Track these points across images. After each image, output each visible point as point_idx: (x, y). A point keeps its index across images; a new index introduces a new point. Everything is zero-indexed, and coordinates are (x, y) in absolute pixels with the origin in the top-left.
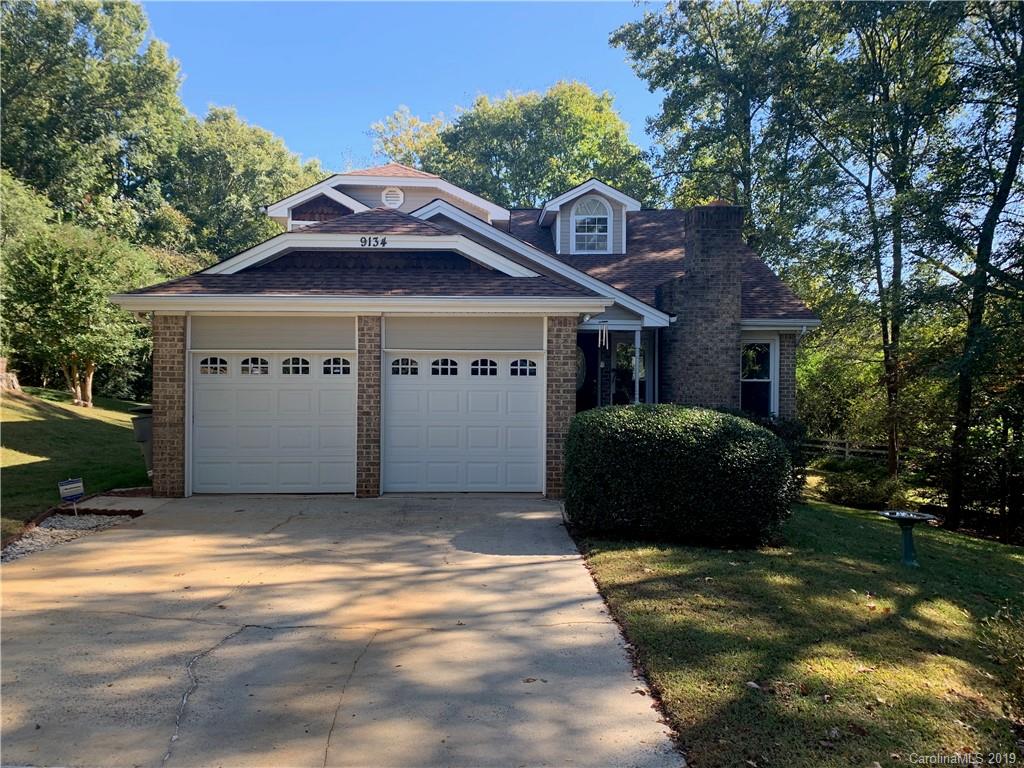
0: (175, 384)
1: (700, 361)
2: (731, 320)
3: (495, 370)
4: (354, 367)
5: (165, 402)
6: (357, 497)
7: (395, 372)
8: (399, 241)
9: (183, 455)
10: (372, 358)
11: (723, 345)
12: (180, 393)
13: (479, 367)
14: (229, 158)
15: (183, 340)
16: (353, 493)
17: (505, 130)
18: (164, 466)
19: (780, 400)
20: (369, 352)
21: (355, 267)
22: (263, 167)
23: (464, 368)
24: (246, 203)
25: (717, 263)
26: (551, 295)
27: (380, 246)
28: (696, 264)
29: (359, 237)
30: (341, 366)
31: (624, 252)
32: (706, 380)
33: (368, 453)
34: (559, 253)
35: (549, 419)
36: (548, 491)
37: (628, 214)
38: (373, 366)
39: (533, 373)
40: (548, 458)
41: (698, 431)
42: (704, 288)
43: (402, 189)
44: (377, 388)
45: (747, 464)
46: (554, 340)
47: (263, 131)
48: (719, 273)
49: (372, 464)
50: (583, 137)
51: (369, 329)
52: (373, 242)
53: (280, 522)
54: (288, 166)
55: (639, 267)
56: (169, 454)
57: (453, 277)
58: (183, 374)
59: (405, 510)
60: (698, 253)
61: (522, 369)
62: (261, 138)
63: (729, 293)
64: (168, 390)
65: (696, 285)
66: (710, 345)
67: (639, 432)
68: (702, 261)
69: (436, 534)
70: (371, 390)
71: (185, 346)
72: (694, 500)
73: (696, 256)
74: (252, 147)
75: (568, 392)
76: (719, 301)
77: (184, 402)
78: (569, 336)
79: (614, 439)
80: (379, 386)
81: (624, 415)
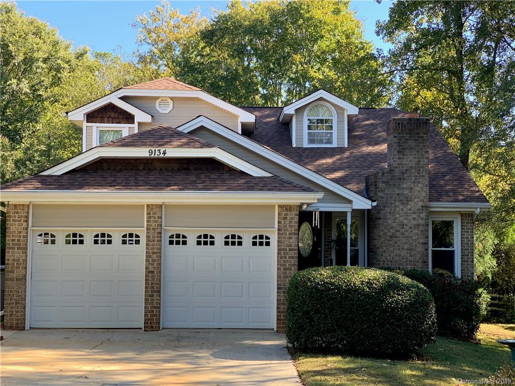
0: (21, 251)
1: (398, 234)
2: (421, 204)
3: (241, 242)
4: (143, 239)
5: (14, 264)
6: (145, 330)
7: (171, 243)
8: (174, 152)
9: (25, 301)
10: (155, 234)
11: (415, 222)
12: (24, 258)
13: (230, 240)
14: (11, 48)
15: (27, 221)
16: (141, 328)
17: (255, 29)
18: (12, 308)
19: (462, 264)
20: (154, 229)
21: (144, 169)
22: (41, 55)
23: (219, 240)
24: (25, 86)
25: (410, 160)
26: (280, 190)
27: (162, 155)
28: (394, 161)
29: (148, 149)
30: (134, 239)
31: (346, 146)
32: (403, 249)
33: (152, 300)
34: (294, 146)
35: (279, 277)
36: (278, 327)
37: (348, 116)
38: (156, 239)
39: (268, 244)
40: (278, 304)
41: (371, 284)
42: (400, 179)
43: (171, 98)
44: (158, 254)
45: (402, 305)
46: (282, 221)
47: (40, 22)
48: (411, 167)
49: (155, 307)
50: (322, 37)
51: (154, 213)
52: (157, 153)
53: (96, 344)
54: (62, 53)
55: (357, 158)
56: (16, 300)
57: (212, 176)
58: (26, 244)
59: (179, 339)
60: (395, 152)
61: (261, 241)
62: (38, 28)
63: (419, 183)
64: (16, 255)
65: (394, 177)
66: (406, 222)
67: (332, 284)
68: (399, 158)
69: (201, 351)
70: (154, 256)
71: (28, 225)
72: (367, 328)
73: (394, 155)
74: (31, 37)
75: (292, 258)
76: (412, 189)
77: (26, 264)
78: (292, 218)
79: (316, 288)
80: (160, 253)
81: (323, 274)
